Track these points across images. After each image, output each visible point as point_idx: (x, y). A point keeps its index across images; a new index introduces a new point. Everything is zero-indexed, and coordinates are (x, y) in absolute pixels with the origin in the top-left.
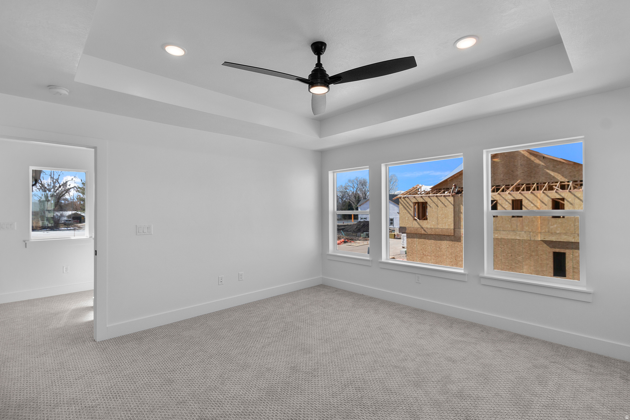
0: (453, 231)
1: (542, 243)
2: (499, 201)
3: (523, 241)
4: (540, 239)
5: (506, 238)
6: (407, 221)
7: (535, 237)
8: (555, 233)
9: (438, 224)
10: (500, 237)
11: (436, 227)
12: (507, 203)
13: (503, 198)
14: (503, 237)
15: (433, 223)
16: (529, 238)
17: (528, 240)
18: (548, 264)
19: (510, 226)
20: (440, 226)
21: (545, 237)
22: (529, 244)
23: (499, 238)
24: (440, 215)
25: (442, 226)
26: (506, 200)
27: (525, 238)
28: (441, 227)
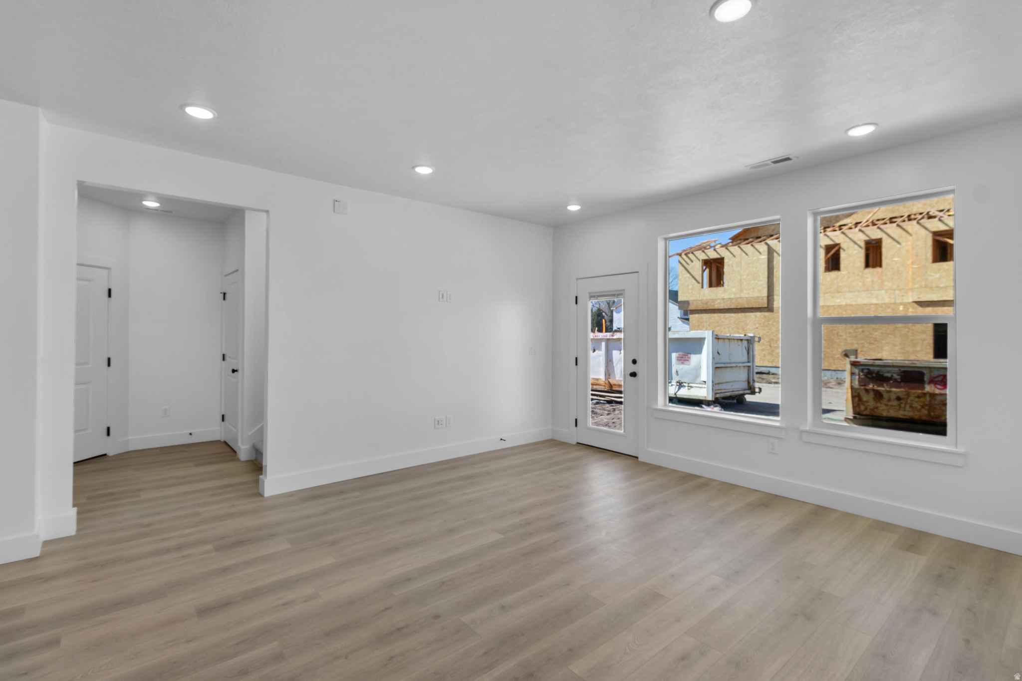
0: (765, 300)
1: (916, 305)
2: (843, 246)
3: (884, 306)
4: (911, 300)
5: (854, 303)
6: (690, 291)
7: (903, 297)
8: (938, 287)
9: (741, 291)
10: (843, 303)
11: (738, 296)
12: (856, 246)
13: (850, 239)
14: (849, 302)
15: (734, 290)
16: (893, 301)
17: (892, 304)
18: (924, 340)
19: (860, 284)
20: (745, 294)
21: (920, 296)
22: (893, 309)
23: (842, 305)
24: (745, 277)
25: (748, 294)
26: (855, 243)
27: (887, 301)
28: (747, 296)
